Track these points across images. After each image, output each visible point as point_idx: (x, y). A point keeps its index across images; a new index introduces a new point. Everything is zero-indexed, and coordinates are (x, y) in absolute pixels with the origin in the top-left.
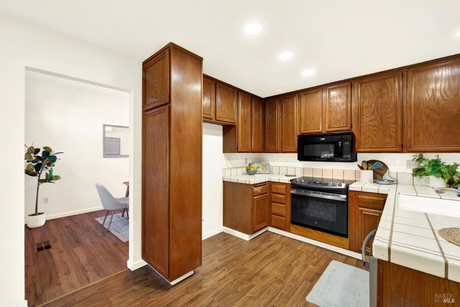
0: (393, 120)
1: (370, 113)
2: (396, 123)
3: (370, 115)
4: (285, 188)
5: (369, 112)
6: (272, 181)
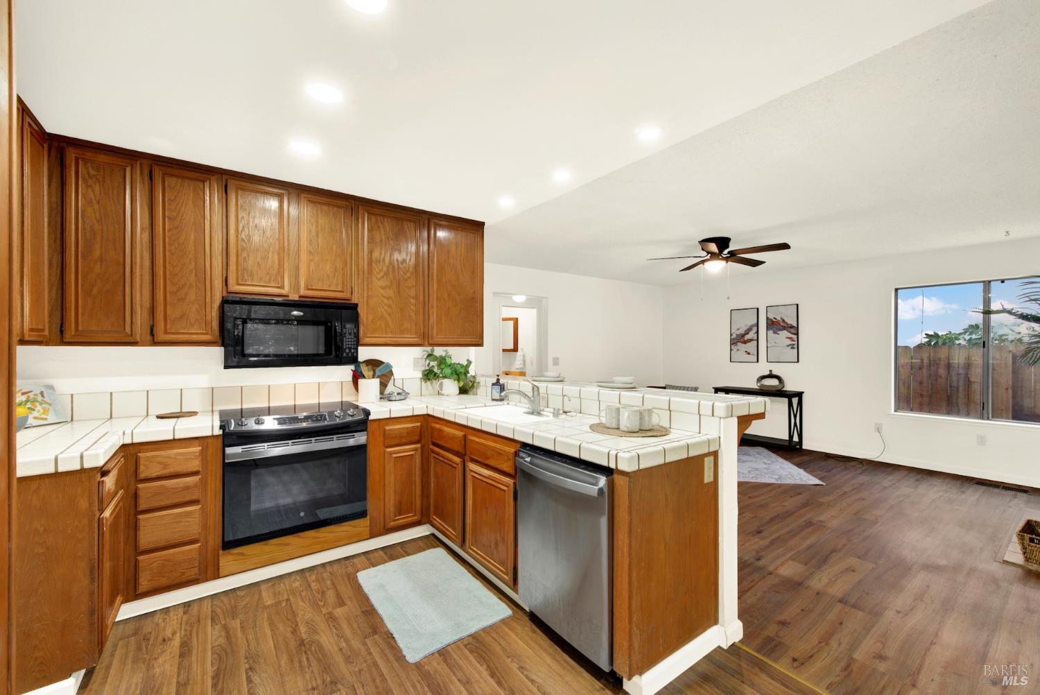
0: (412, 292)
1: (382, 274)
2: (416, 298)
3: (383, 277)
4: (198, 454)
5: (381, 271)
6: (136, 441)
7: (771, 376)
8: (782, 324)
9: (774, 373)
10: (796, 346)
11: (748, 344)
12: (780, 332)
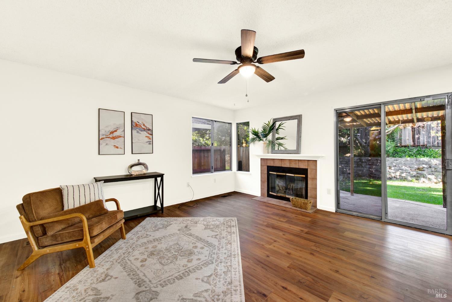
7: (139, 164)
8: (143, 127)
9: (141, 161)
10: (151, 143)
11: (116, 139)
12: (142, 132)
